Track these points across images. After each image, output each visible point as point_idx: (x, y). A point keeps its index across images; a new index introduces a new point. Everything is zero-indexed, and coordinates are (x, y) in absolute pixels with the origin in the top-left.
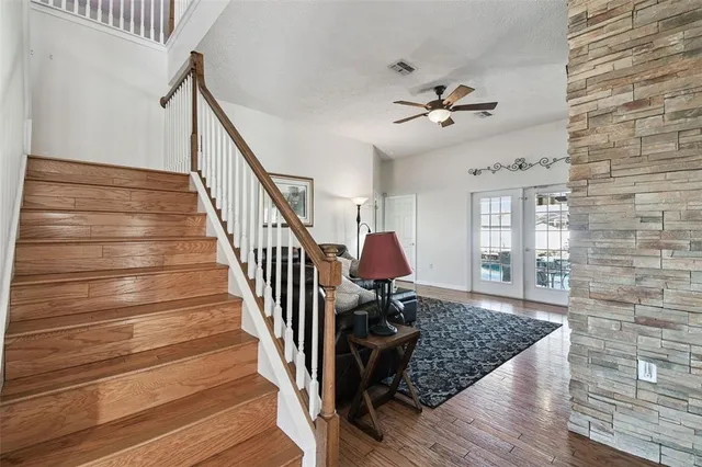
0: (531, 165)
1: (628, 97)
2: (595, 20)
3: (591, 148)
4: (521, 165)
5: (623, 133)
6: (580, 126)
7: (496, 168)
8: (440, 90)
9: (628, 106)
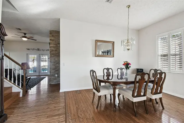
0: (40, 50)
1: (55, 49)
2: (52, 40)
3: (52, 53)
4: (38, 50)
5: (55, 53)
6: (51, 51)
7: (33, 49)
8: (25, 34)
9: (55, 50)
